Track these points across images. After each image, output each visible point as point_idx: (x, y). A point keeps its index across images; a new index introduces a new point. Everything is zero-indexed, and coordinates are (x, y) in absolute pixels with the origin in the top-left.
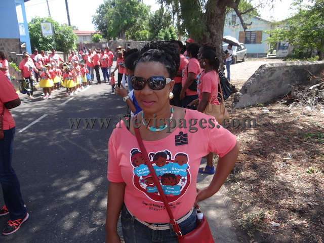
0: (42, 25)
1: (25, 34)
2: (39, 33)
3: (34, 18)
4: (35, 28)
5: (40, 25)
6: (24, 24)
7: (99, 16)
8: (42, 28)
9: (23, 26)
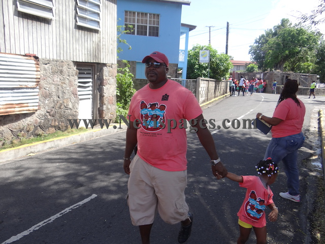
0: (201, 52)
1: (183, 60)
2: (197, 60)
3: (195, 46)
4: (194, 55)
5: (198, 53)
6: (184, 51)
7: (258, 47)
8: (200, 55)
9: (183, 53)
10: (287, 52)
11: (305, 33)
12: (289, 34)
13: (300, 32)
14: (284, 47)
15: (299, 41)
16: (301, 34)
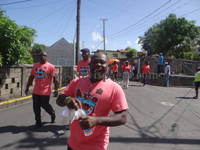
10: (170, 40)
11: (187, 23)
12: (172, 22)
13: (182, 21)
14: (167, 35)
15: (181, 30)
16: (183, 23)
